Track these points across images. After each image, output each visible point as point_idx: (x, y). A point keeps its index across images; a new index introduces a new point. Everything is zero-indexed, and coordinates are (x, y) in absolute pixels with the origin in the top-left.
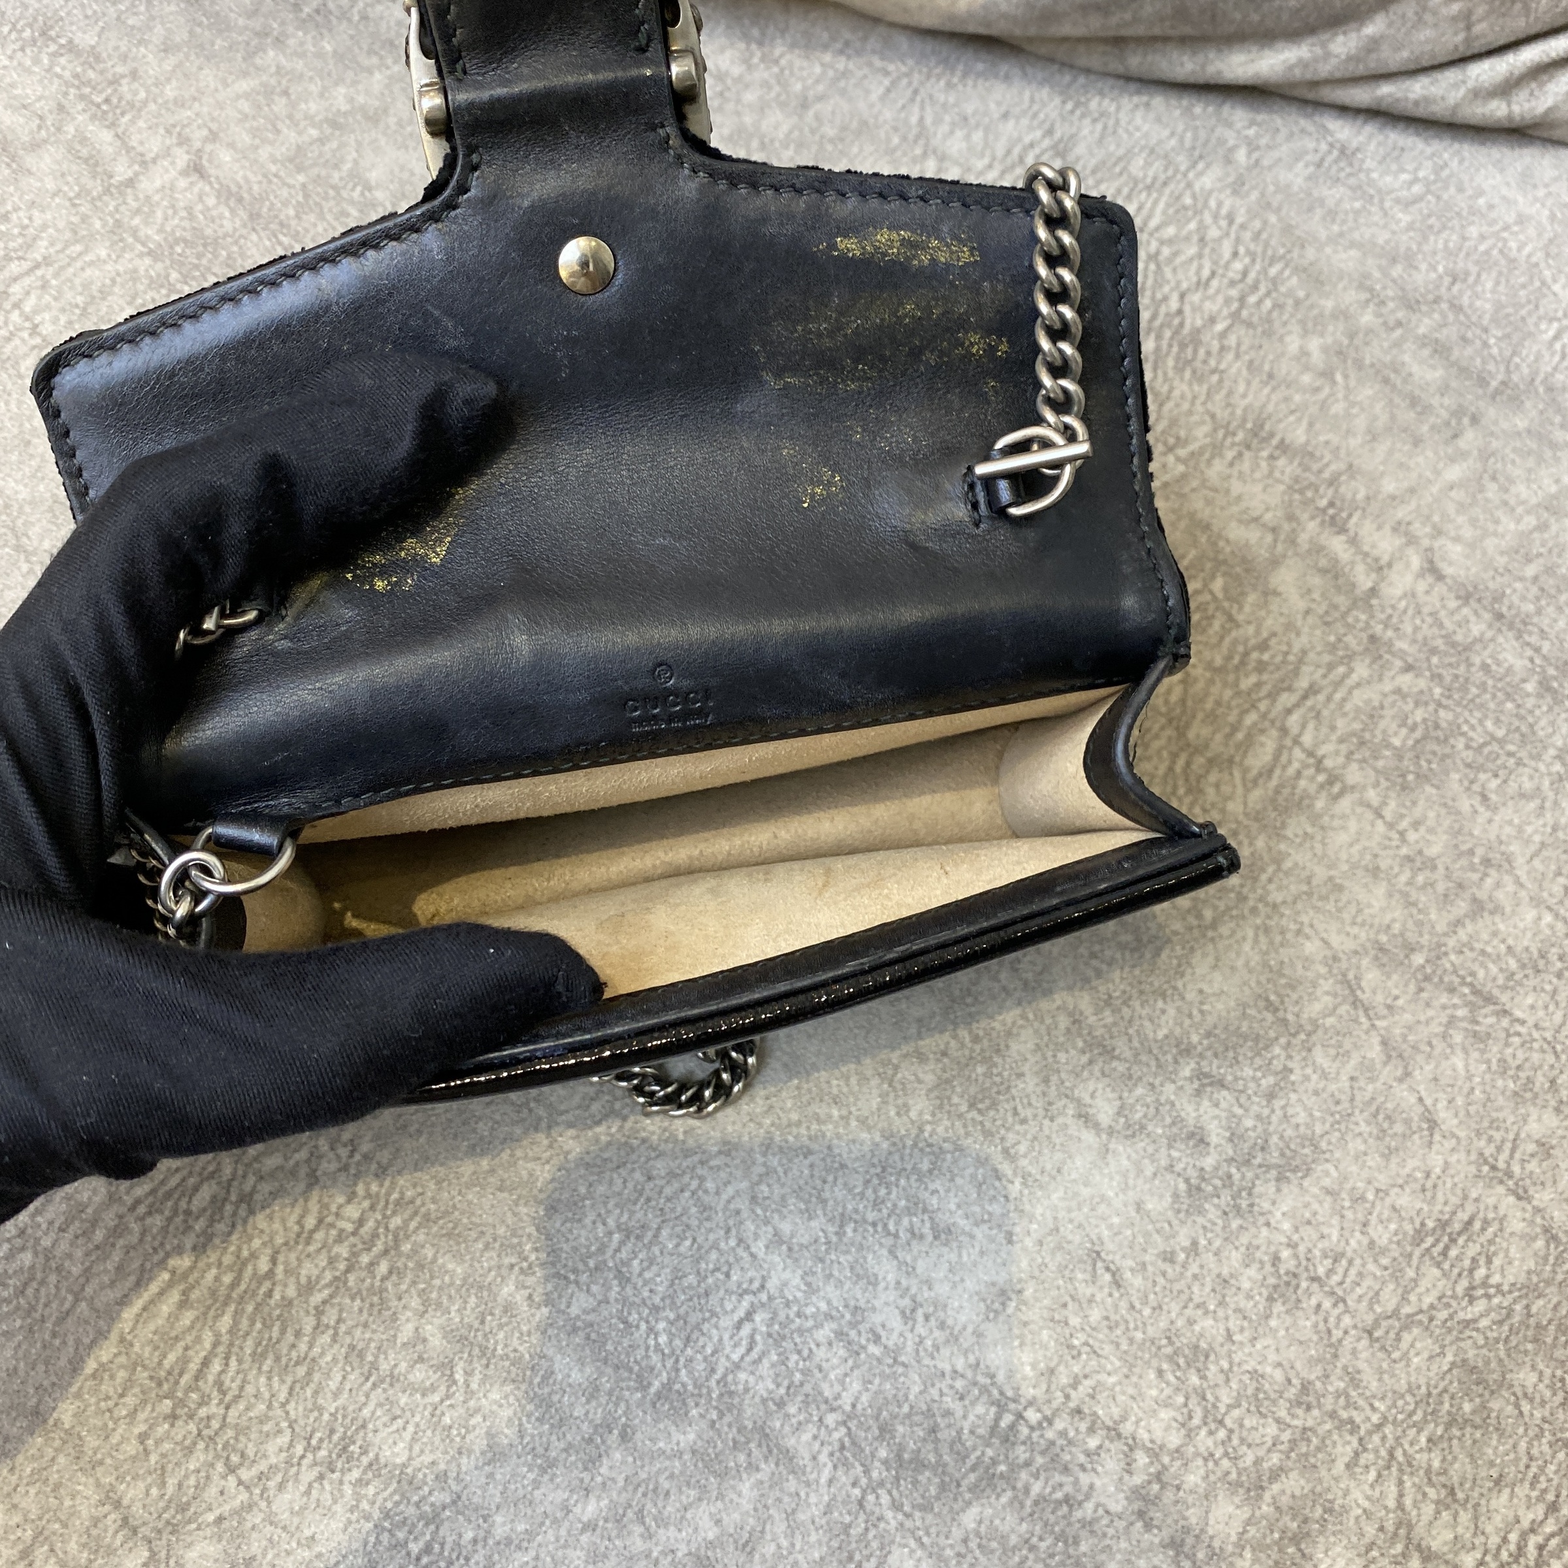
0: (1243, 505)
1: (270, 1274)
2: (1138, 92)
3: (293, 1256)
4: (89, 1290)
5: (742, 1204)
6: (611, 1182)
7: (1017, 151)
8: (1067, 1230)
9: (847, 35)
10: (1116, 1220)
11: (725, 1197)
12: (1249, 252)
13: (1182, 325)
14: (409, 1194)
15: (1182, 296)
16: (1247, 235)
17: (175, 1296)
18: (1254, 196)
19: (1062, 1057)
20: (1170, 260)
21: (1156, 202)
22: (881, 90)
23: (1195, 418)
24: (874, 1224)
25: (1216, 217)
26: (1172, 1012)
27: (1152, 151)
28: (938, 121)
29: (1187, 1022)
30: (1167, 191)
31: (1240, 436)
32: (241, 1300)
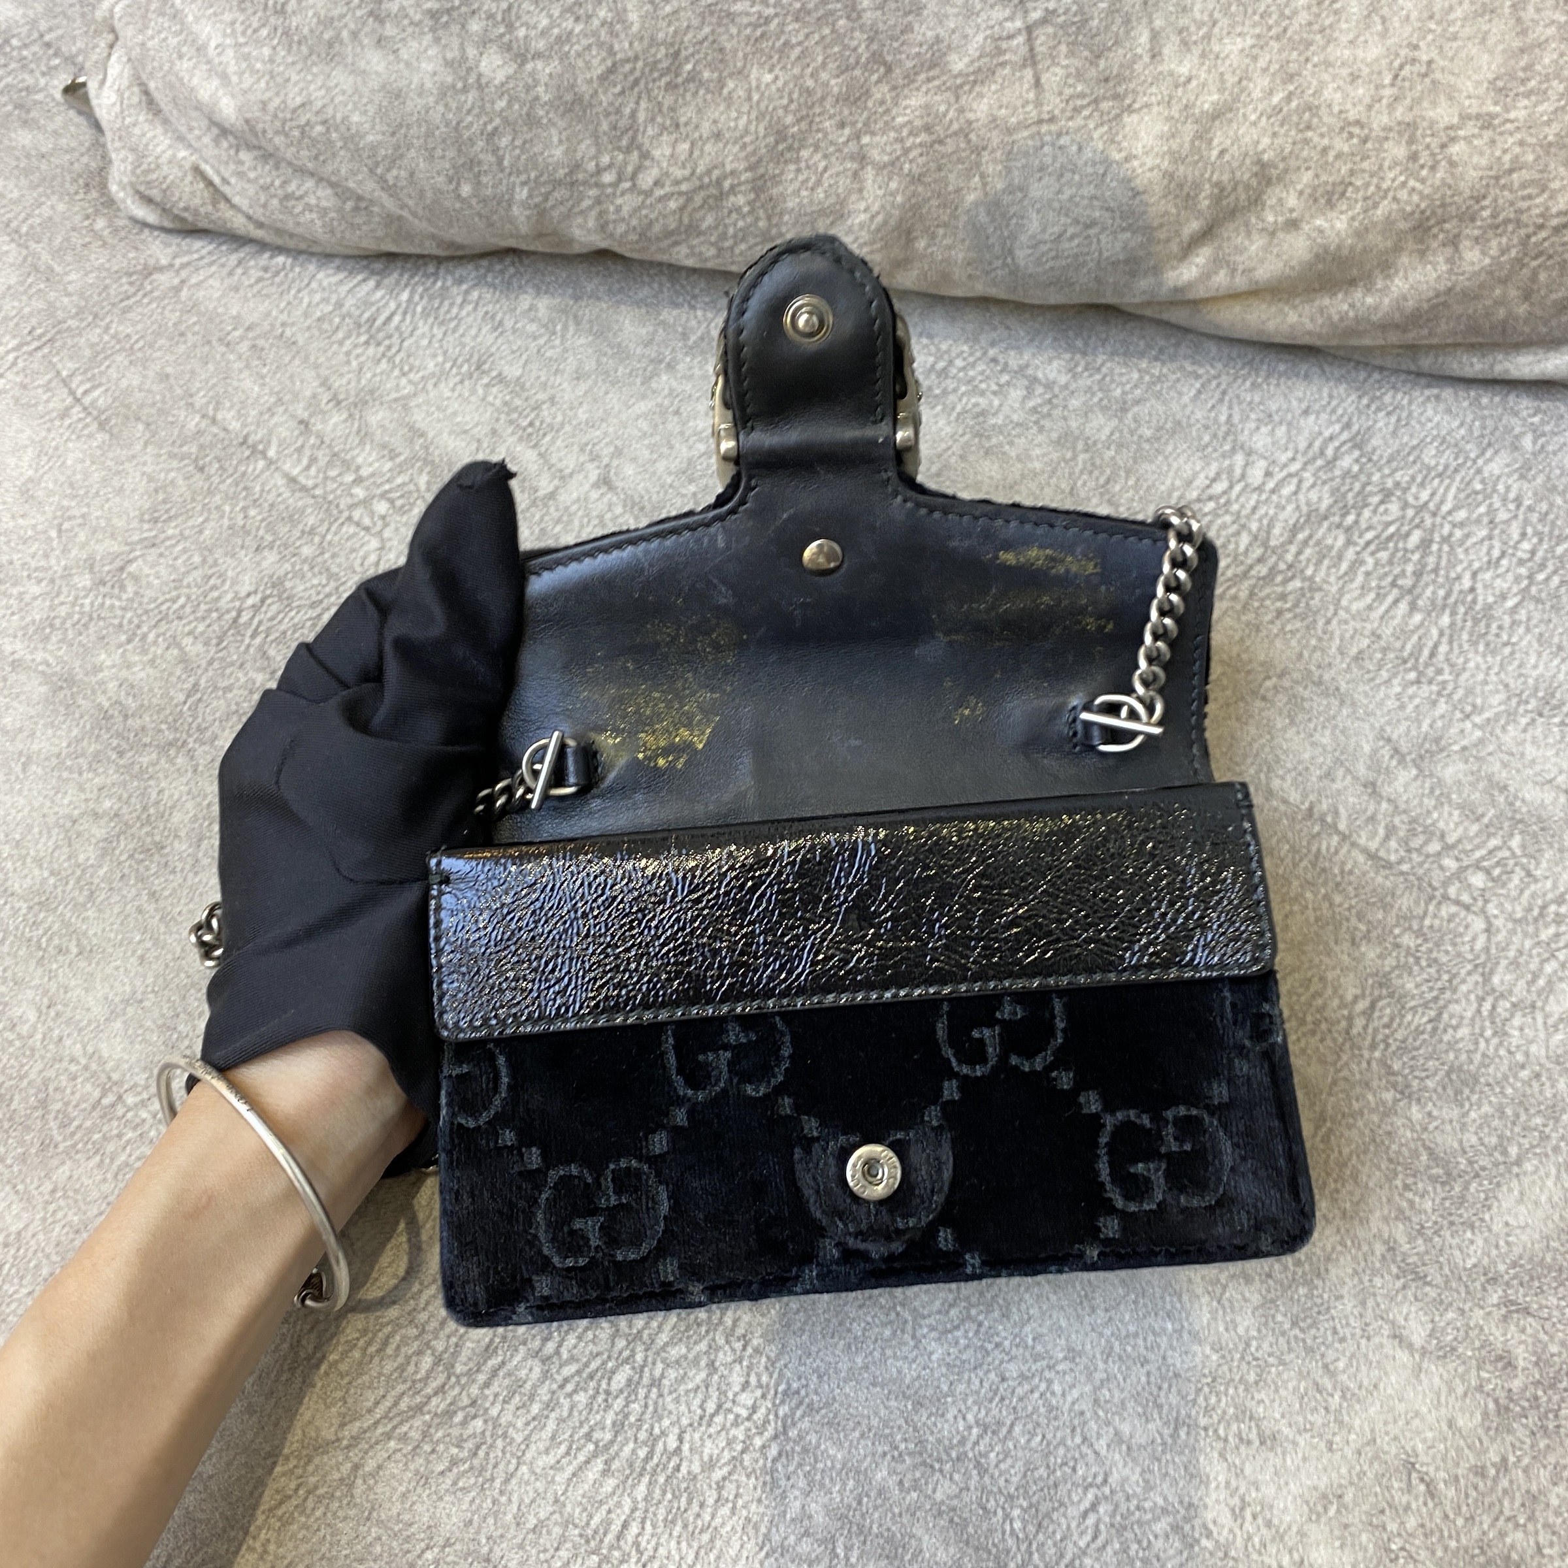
0: (1538, 768)
1: (678, 1450)
2: (1429, 386)
3: (697, 1436)
4: (529, 1456)
5: (1085, 1405)
6: (969, 1381)
7: (1317, 444)
8: (1383, 1442)
9: (1162, 343)
10: (1430, 1435)
11: (1069, 1399)
12: (1537, 533)
13: (1474, 601)
14: (795, 1385)
15: (1474, 575)
16: (1534, 517)
17: (599, 1465)
18: (1540, 480)
19: (1378, 1281)
20: (1462, 542)
21: (1448, 488)
22: (1193, 392)
23: (1490, 687)
24: (1206, 1429)
25: (1504, 500)
26: (1480, 1243)
27: (1443, 441)
28: (1245, 419)
29: (1494, 1252)
30: (1458, 478)
31: (1533, 704)
32: (654, 1472)
